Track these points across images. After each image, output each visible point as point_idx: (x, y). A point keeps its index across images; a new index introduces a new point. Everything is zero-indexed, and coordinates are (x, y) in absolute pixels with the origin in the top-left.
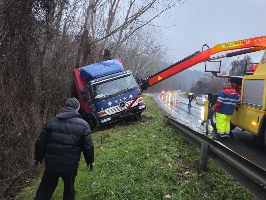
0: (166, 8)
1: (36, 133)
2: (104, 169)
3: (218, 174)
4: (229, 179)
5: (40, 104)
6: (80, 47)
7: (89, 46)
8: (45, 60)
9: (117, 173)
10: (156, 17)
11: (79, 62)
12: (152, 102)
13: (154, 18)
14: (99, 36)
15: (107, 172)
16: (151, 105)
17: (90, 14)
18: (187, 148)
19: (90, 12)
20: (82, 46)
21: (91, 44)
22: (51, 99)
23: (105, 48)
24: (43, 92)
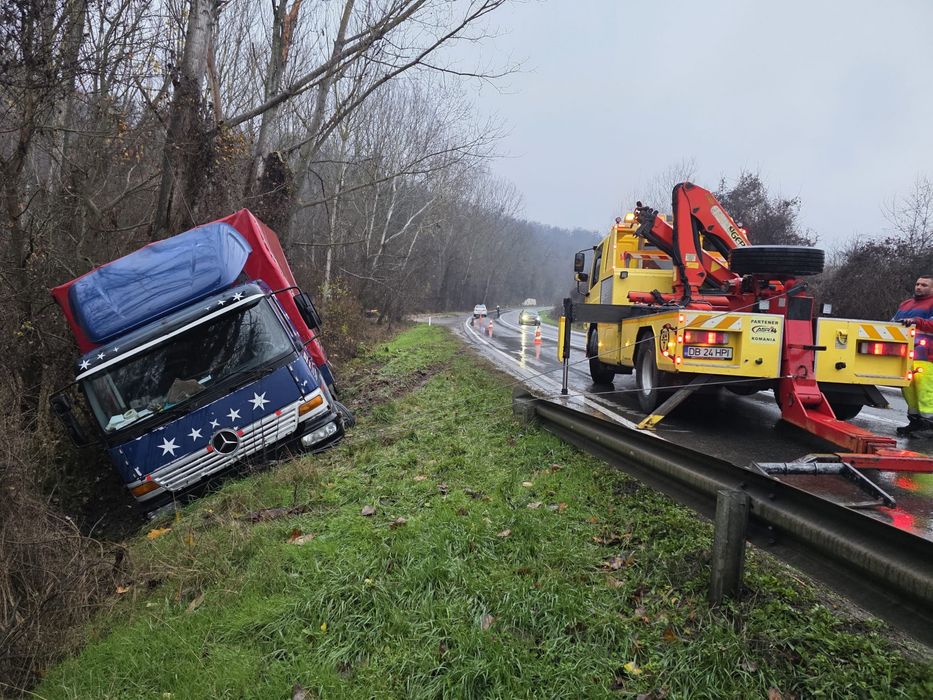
0: (484, 7)
1: (13, 495)
2: (328, 626)
3: (792, 604)
4: (837, 622)
5: (20, 371)
6: (169, 141)
7: (207, 141)
8: (27, 198)
9: (387, 640)
10: (447, 37)
11: (170, 202)
12: (450, 343)
13: (439, 43)
14: (234, 110)
15: (346, 639)
16: (450, 354)
17: (201, 16)
18: (631, 508)
19: (201, 9)
20: (180, 140)
21: (214, 133)
22: (65, 348)
23: (268, 150)
24: (27, 325)
